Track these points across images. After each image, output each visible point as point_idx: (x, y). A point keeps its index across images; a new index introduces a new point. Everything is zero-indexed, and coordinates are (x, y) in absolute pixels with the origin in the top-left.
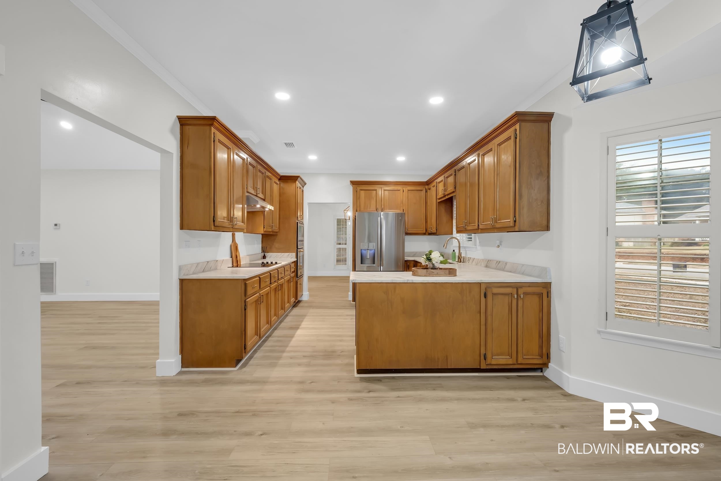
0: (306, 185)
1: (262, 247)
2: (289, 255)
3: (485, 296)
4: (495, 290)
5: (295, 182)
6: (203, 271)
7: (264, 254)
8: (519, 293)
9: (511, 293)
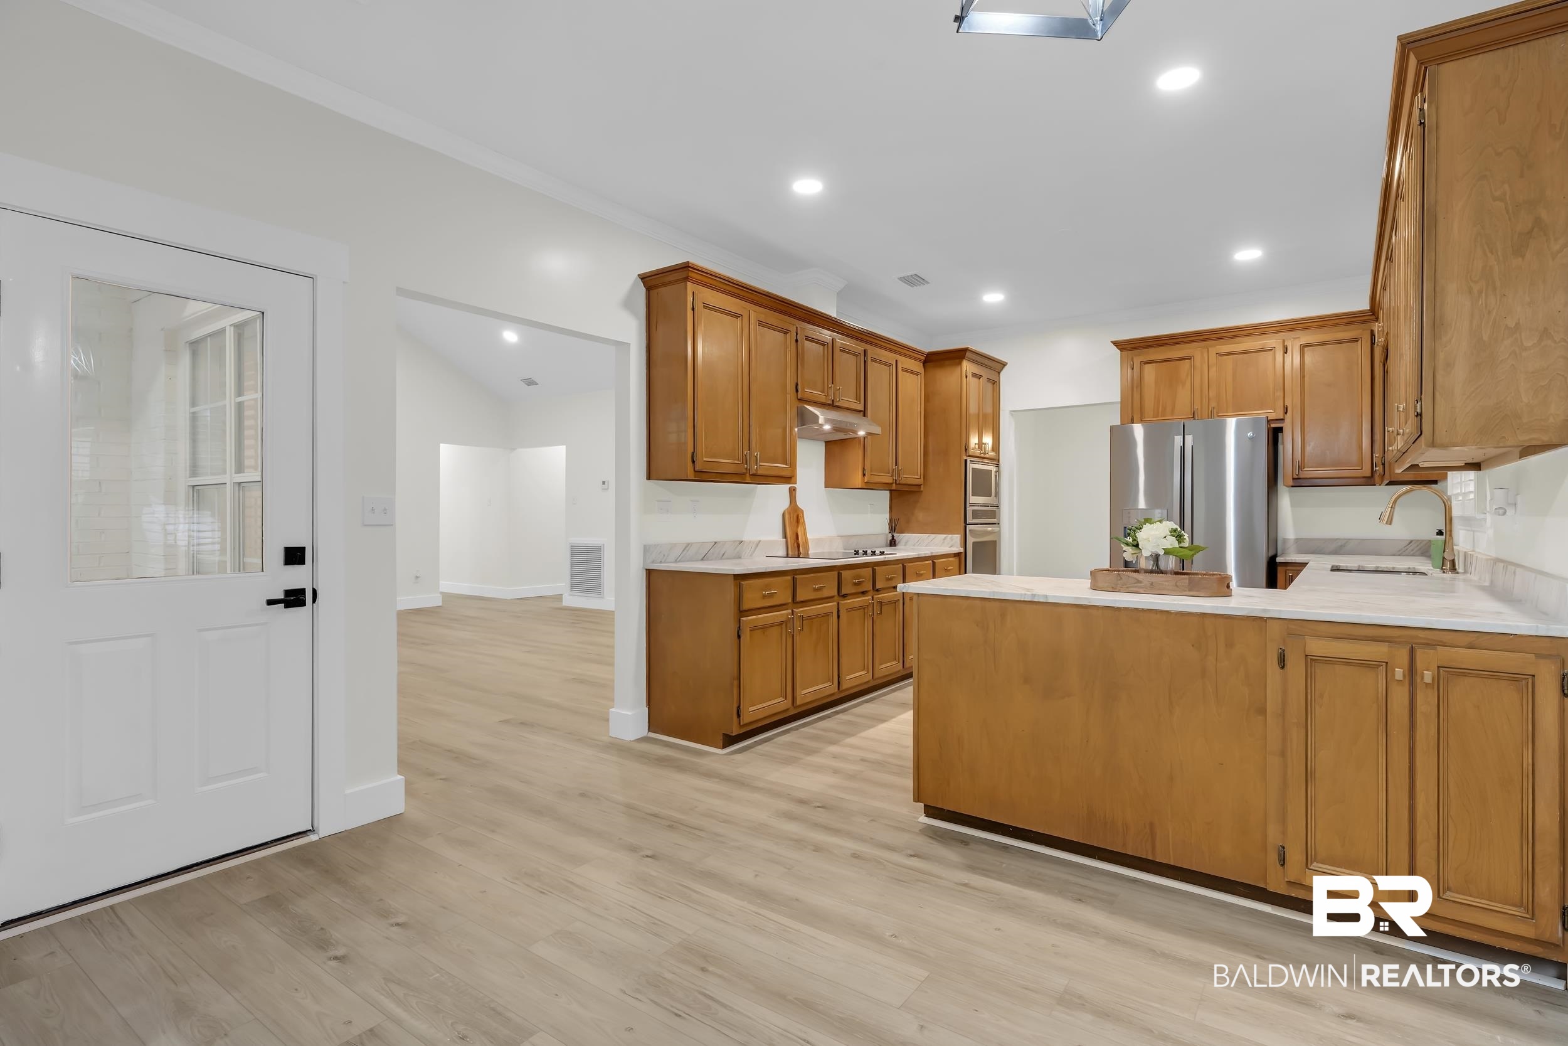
0: (1006, 367)
1: (891, 521)
2: (945, 539)
3: (1282, 662)
4: (1316, 647)
5: (960, 364)
6: (702, 560)
7: (893, 536)
8: (1419, 664)
9: (1387, 663)
